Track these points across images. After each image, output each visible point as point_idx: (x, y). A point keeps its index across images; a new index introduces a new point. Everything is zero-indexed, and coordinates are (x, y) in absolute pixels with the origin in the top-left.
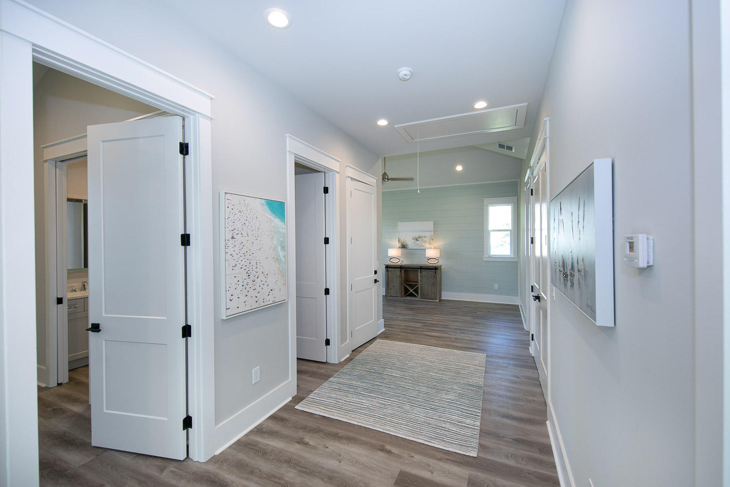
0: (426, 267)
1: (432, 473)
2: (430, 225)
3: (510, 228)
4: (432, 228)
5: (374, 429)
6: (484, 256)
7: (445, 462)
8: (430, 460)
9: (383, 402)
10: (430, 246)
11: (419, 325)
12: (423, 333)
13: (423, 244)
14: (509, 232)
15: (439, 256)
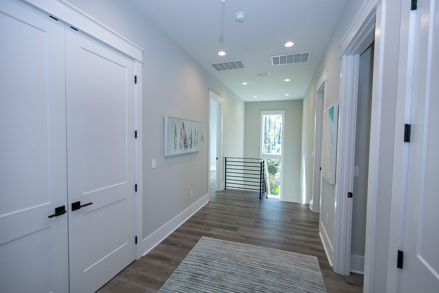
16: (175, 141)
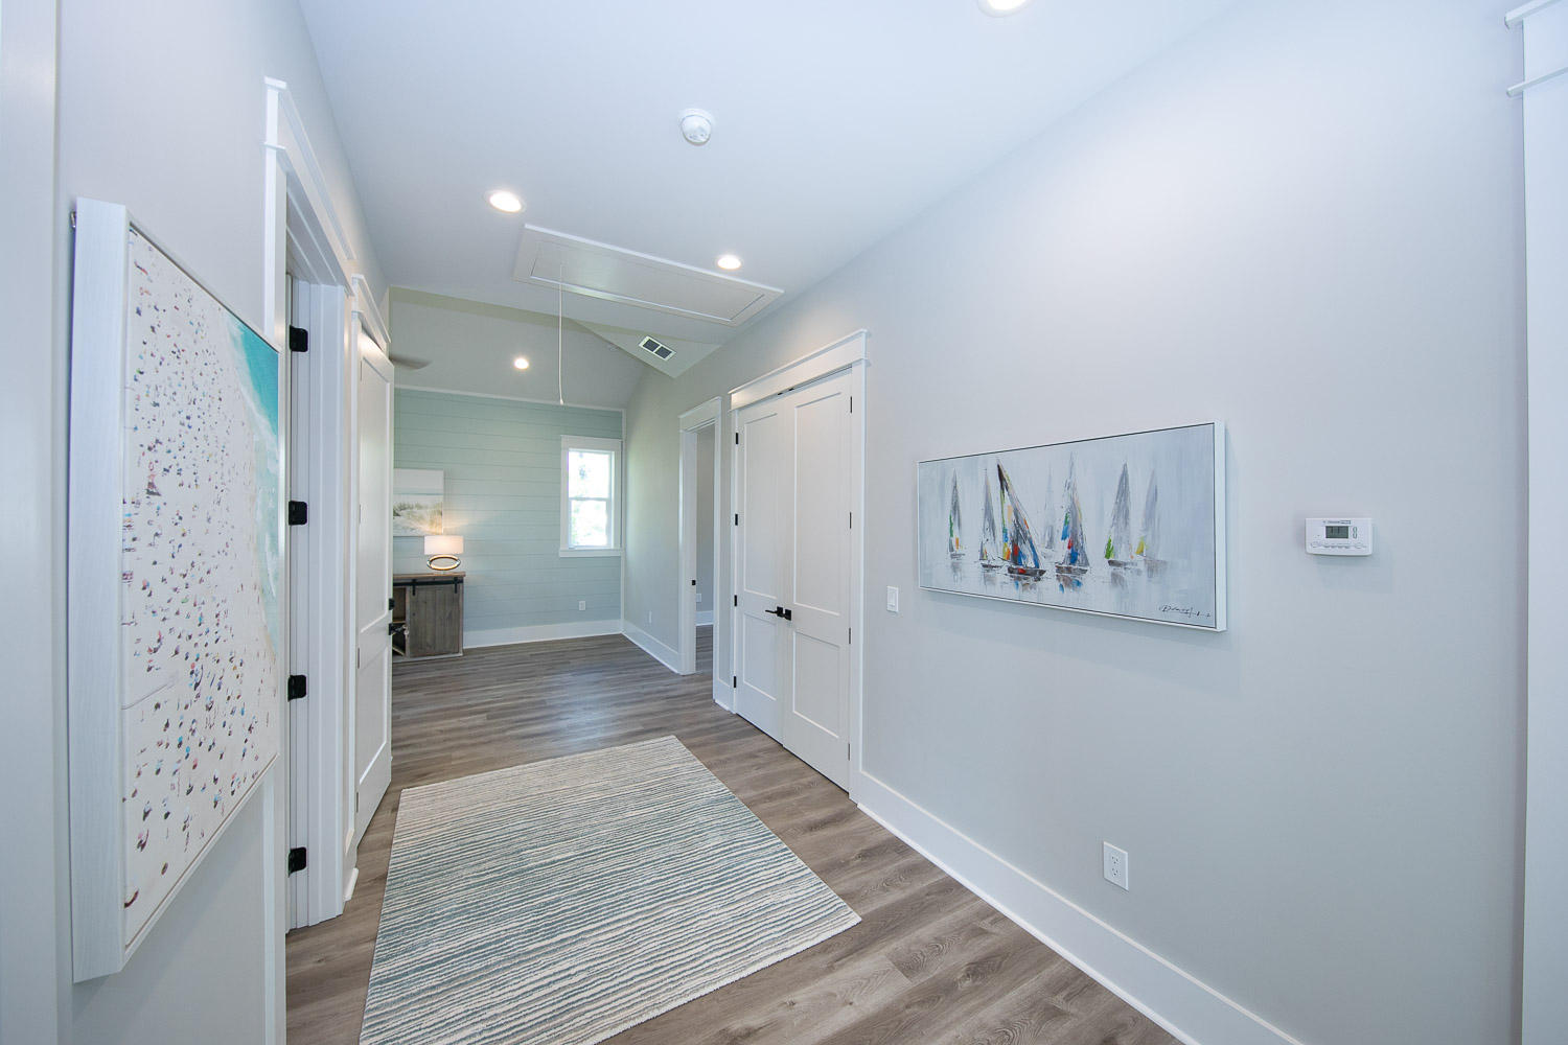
0: (430, 580)
1: (851, 1004)
2: (433, 480)
3: (606, 496)
4: (439, 486)
5: (663, 1010)
6: (561, 548)
7: (843, 965)
8: (822, 982)
9: (610, 935)
10: (434, 530)
11: (479, 720)
12: (508, 733)
13: (415, 524)
14: (605, 503)
15: (461, 551)
16: (954, 543)
